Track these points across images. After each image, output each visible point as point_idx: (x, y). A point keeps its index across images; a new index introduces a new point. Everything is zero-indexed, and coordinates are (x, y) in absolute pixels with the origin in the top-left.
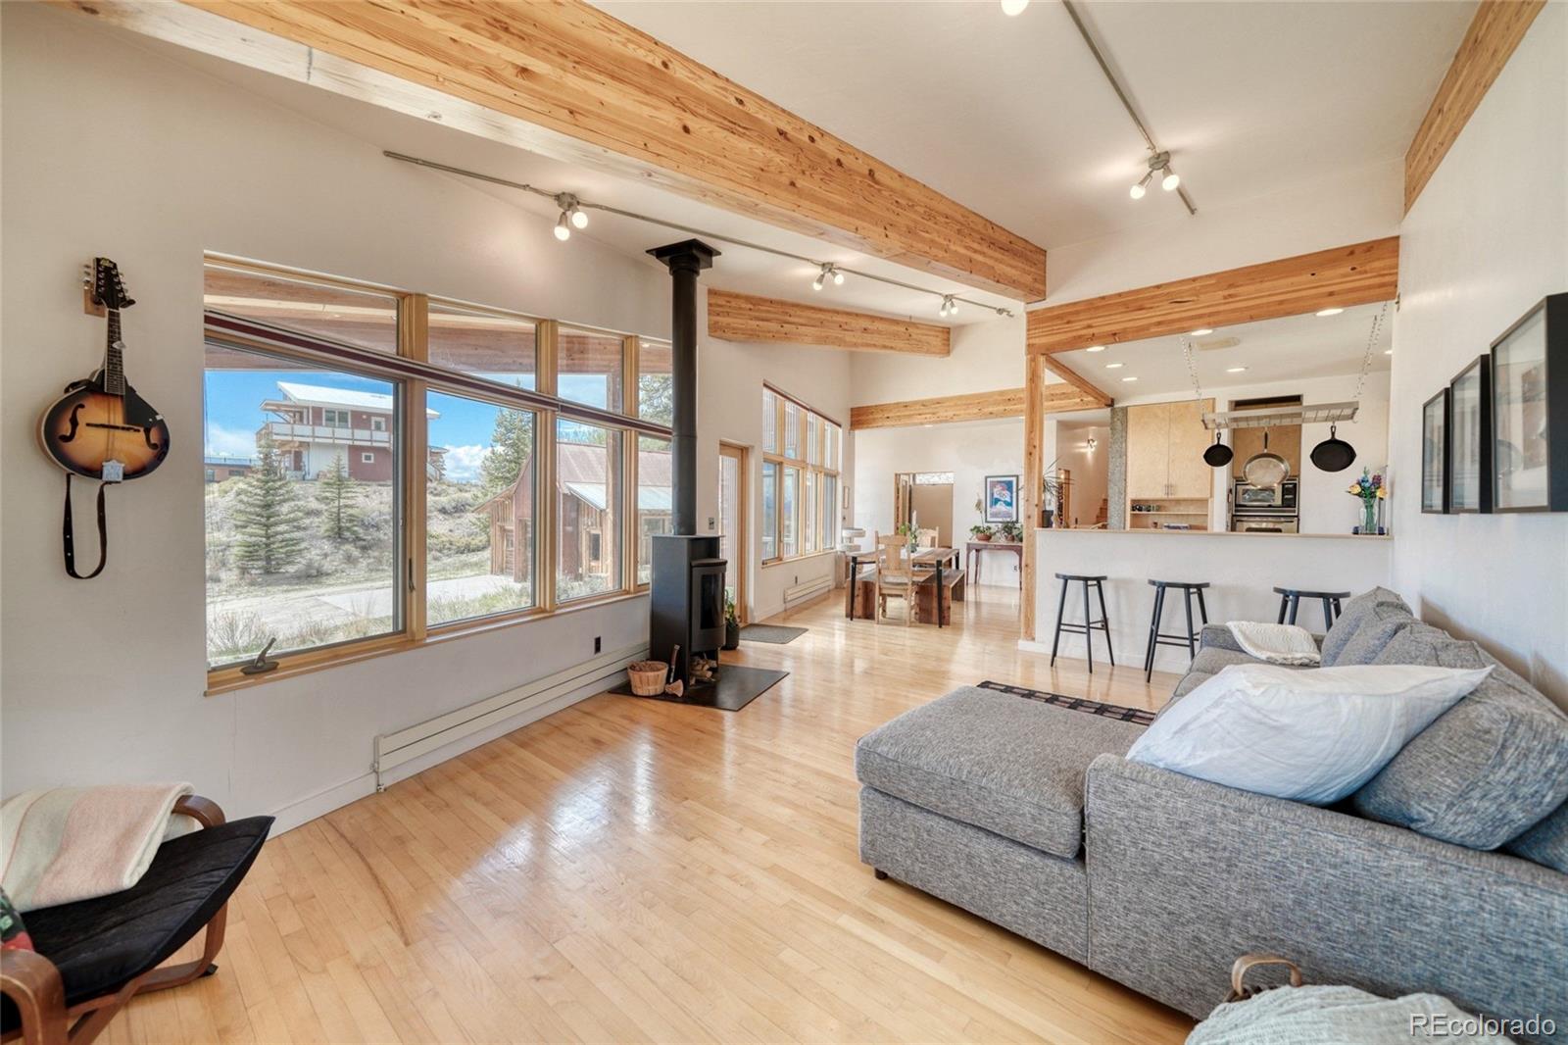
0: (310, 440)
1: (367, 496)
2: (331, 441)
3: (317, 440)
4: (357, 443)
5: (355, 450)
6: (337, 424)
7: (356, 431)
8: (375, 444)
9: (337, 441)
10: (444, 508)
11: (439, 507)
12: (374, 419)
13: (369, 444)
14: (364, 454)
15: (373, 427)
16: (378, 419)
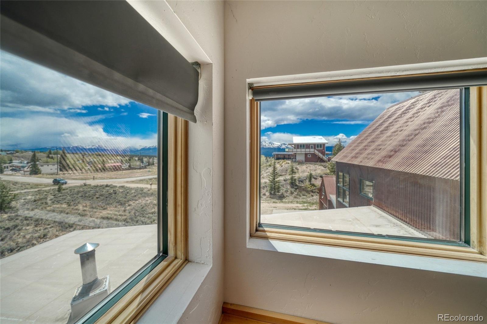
0: (296, 152)
1: (307, 168)
2: (300, 152)
3: (298, 152)
4: (306, 152)
5: (306, 154)
6: (302, 147)
7: (306, 149)
8: (311, 152)
9: (302, 152)
10: (321, 176)
11: (320, 175)
12: (311, 145)
13: (309, 152)
14: (308, 155)
15: (311, 148)
16: (312, 145)
